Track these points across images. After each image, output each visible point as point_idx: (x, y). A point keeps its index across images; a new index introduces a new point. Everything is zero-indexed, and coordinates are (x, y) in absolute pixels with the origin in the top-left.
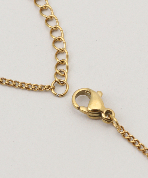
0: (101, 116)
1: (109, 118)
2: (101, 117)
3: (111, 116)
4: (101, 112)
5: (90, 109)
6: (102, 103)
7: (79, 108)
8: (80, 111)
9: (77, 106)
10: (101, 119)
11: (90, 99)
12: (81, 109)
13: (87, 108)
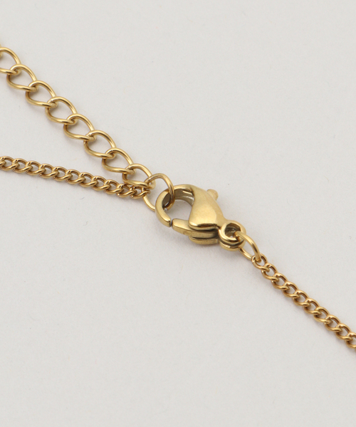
0: (217, 236)
1: (235, 239)
2: (217, 240)
3: (237, 234)
4: (217, 228)
5: (194, 223)
6: (218, 210)
7: (171, 224)
8: (173, 228)
9: (167, 219)
10: (219, 243)
11: (192, 206)
12: (176, 224)
13: (189, 221)
